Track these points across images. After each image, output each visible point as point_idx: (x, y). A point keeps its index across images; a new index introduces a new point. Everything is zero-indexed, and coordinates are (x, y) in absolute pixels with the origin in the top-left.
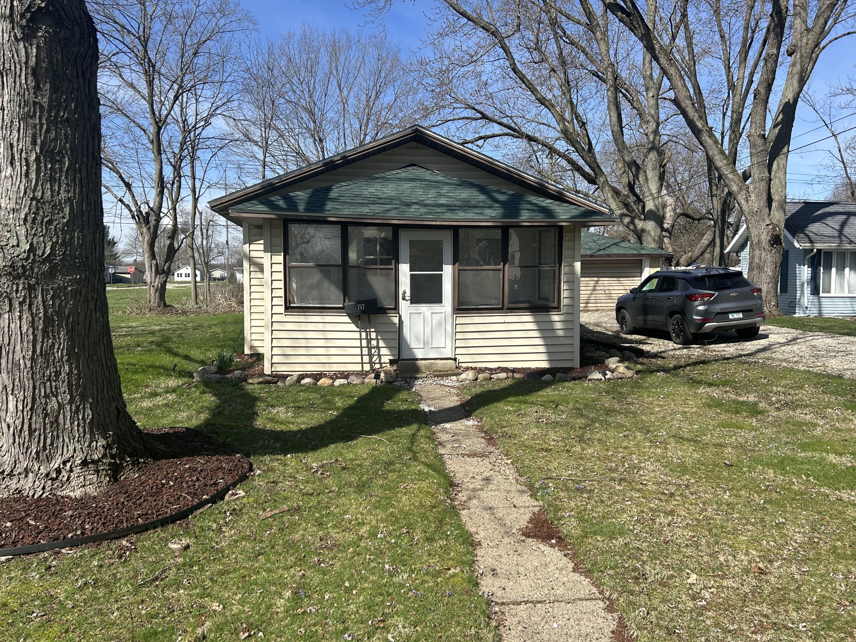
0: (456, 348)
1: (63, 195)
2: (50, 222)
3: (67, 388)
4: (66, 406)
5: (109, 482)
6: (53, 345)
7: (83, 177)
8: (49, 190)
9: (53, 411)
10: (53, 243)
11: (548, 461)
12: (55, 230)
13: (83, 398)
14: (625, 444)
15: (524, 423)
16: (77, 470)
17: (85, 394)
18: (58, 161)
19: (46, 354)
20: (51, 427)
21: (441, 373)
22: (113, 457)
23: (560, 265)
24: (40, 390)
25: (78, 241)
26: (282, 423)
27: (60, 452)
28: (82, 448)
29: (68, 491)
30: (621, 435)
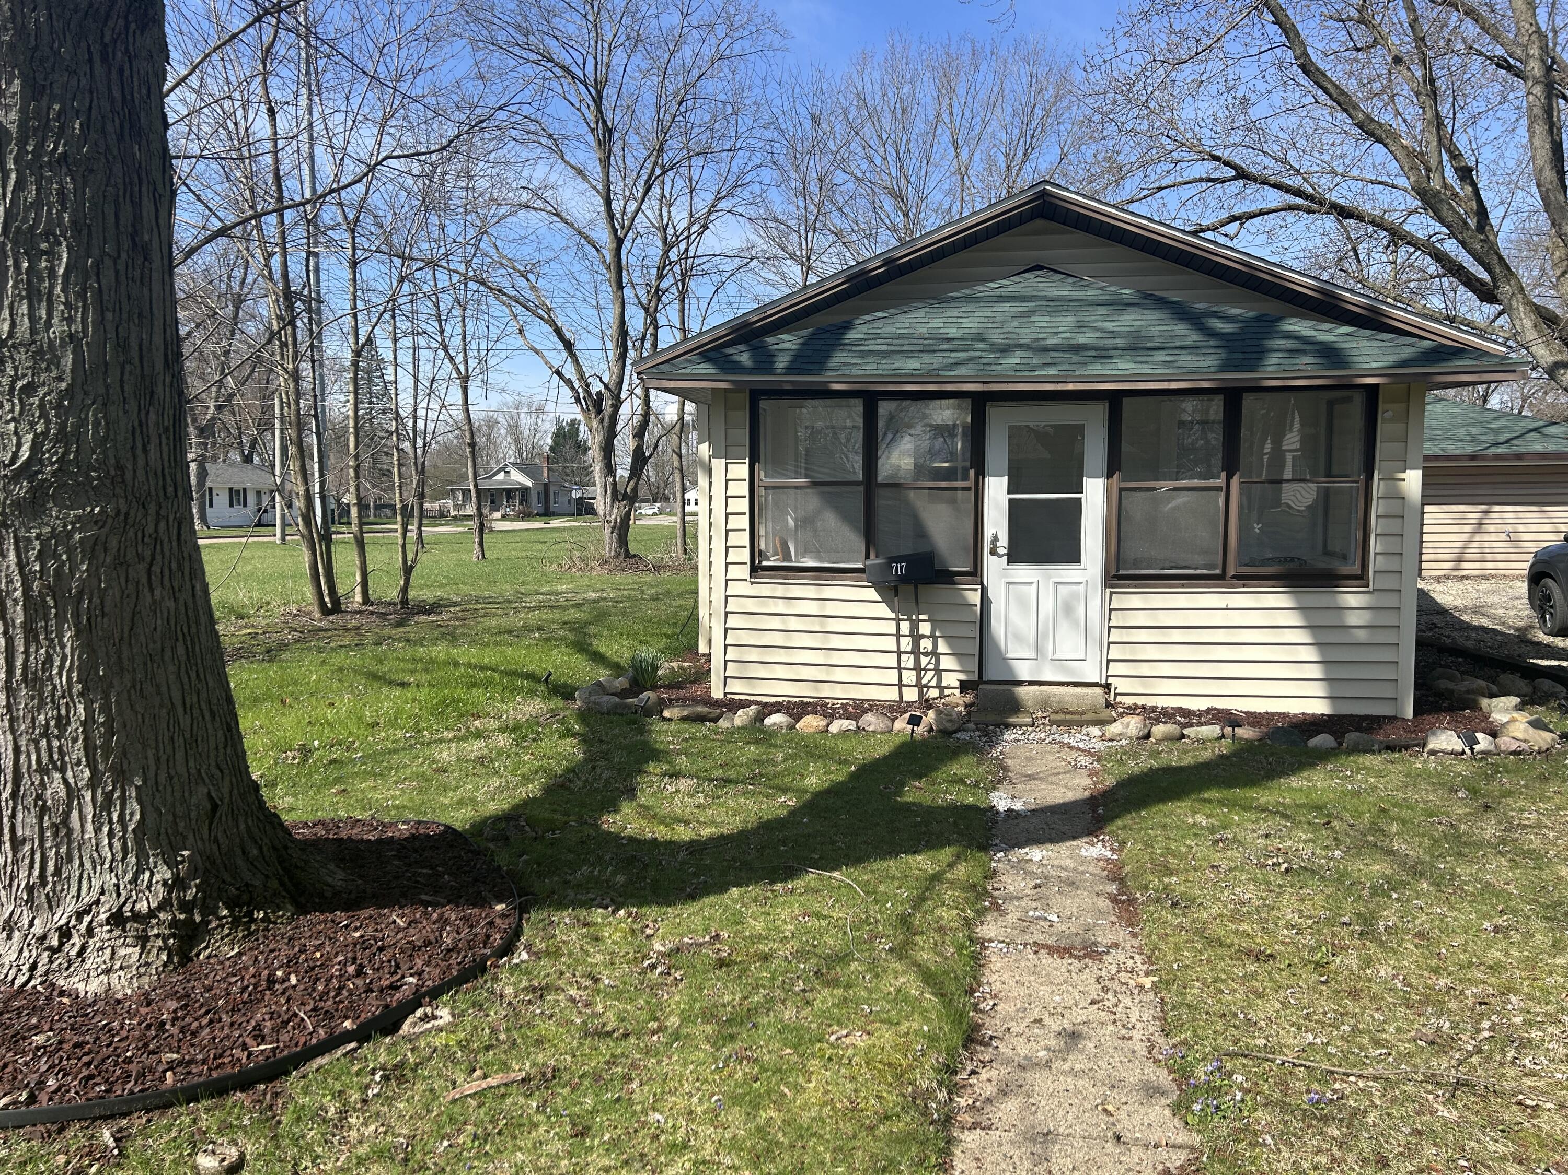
0: (1109, 661)
1: (58, 328)
2: (29, 389)
3: (82, 753)
4: (83, 792)
5: (165, 965)
6: (49, 659)
7: (103, 287)
8: (26, 319)
9: (56, 802)
10: (36, 436)
11: (1255, 992)
12: (41, 406)
13: (121, 776)
14: (1494, 955)
15: (1225, 865)
16: (102, 933)
17: (125, 766)
18: (45, 253)
19: (35, 680)
20: (55, 835)
21: (1068, 717)
22: (186, 907)
23: (1370, 477)
24: (29, 756)
25: (96, 431)
26: (662, 821)
27: (74, 891)
28: (117, 886)
29: (77, 979)
30: (1486, 924)
